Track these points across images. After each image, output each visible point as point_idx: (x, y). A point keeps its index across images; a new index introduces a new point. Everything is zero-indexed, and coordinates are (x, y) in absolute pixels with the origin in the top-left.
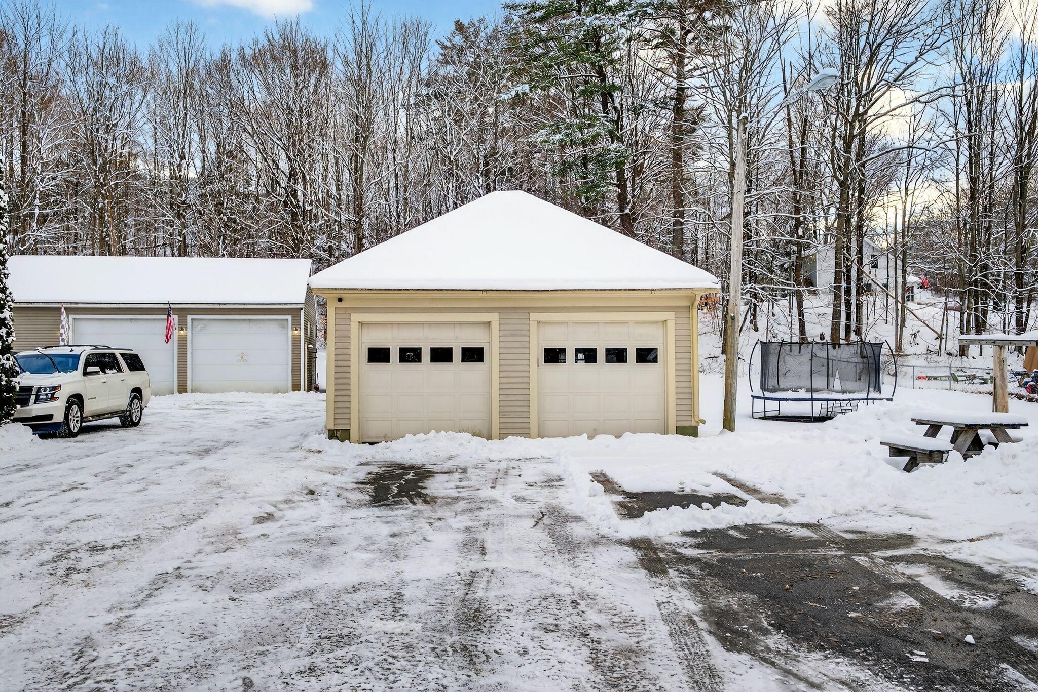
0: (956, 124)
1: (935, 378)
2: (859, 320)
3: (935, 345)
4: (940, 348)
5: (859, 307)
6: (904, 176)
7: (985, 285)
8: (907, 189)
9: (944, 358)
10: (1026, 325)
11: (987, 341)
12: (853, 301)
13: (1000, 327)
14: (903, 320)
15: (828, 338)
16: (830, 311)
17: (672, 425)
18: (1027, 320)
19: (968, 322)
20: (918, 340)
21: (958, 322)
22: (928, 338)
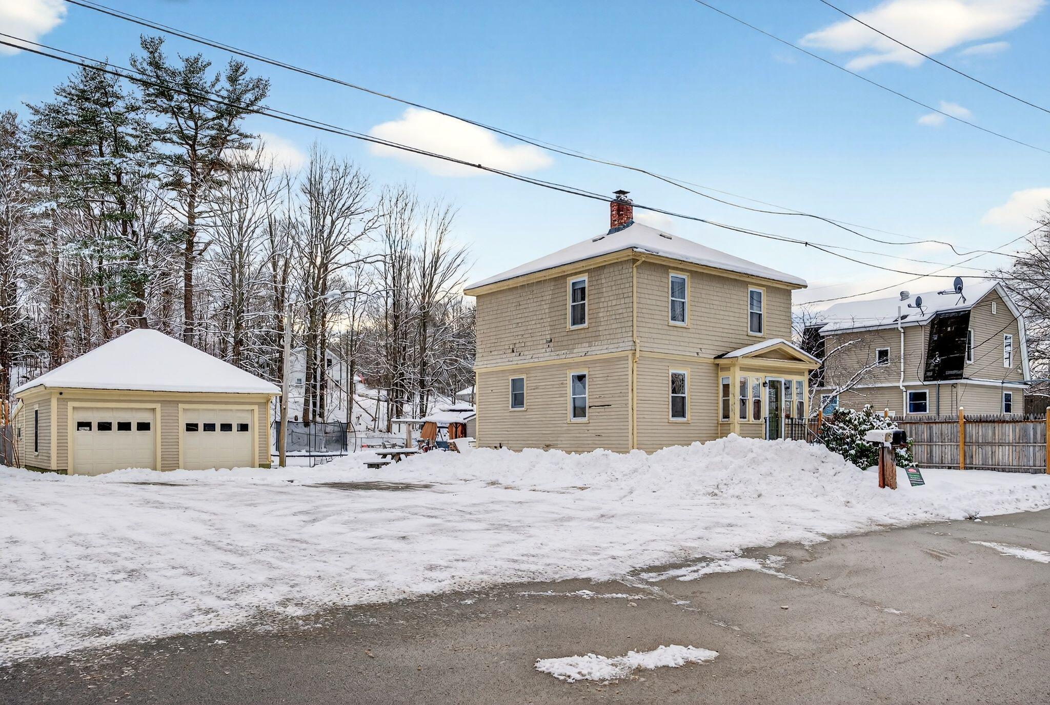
0: (386, 278)
1: (372, 447)
2: (322, 406)
3: (371, 425)
4: (375, 427)
5: (322, 399)
6: (352, 307)
7: (402, 386)
8: (354, 317)
9: (377, 433)
10: (425, 413)
11: (404, 422)
12: (318, 393)
13: (411, 413)
14: (351, 408)
15: (300, 420)
16: (302, 400)
17: (257, 464)
18: (426, 409)
19: (392, 409)
20: (361, 421)
21: (386, 411)
22: (366, 420)
